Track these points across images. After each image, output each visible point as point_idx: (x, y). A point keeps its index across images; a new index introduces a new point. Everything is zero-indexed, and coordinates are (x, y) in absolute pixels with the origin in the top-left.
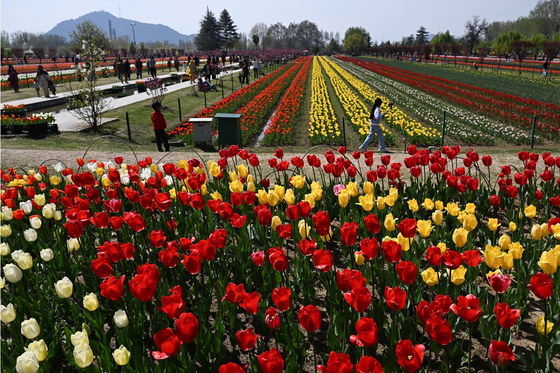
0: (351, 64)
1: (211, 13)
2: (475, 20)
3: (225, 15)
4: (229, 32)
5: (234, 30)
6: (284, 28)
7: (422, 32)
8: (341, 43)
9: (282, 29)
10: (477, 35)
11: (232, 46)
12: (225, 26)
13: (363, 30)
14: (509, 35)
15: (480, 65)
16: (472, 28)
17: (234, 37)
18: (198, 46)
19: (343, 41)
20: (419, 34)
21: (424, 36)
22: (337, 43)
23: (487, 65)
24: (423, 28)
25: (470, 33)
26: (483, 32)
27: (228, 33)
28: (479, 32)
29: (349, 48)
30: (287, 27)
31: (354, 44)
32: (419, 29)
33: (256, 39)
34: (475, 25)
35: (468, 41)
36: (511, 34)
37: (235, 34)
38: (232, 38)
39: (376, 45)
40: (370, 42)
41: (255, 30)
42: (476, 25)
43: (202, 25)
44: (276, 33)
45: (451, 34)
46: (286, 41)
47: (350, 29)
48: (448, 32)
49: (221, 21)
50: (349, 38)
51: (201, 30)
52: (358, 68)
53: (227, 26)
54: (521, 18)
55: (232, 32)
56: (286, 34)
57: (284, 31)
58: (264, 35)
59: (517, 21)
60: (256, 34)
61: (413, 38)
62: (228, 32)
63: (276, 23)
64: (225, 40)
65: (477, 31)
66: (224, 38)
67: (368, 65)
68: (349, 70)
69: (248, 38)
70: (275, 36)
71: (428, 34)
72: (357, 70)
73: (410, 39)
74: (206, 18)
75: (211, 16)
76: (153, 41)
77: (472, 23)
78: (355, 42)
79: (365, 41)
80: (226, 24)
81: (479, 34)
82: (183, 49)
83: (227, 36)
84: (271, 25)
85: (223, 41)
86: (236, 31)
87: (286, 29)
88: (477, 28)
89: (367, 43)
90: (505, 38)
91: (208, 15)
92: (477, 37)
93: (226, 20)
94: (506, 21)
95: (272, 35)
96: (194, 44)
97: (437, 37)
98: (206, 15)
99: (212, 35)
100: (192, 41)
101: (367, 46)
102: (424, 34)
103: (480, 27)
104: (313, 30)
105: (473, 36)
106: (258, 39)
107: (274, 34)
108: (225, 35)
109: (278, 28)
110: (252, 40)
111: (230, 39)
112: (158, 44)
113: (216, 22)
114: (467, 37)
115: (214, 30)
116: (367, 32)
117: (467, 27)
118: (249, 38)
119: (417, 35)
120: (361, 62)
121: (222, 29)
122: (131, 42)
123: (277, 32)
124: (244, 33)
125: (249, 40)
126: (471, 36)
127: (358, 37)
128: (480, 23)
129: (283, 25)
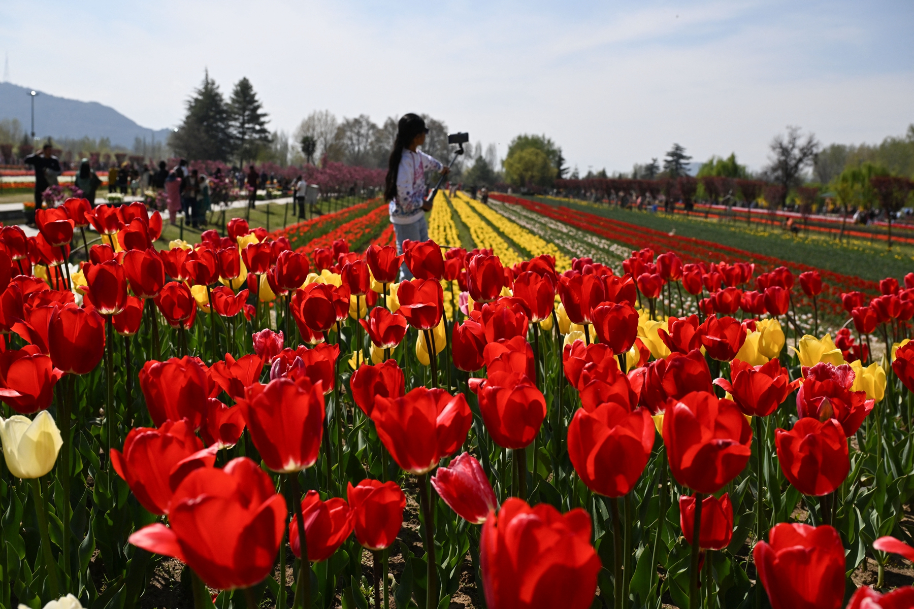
0: (518, 208)
1: (213, 83)
2: (791, 135)
3: (244, 90)
4: (250, 125)
5: (262, 124)
6: (373, 126)
7: (677, 155)
8: (498, 168)
9: (369, 130)
10: (796, 166)
11: (254, 157)
12: (241, 112)
13: (549, 141)
14: (864, 171)
15: (803, 227)
16: (785, 151)
17: (260, 138)
18: (176, 152)
19: (503, 163)
20: (670, 158)
21: (680, 164)
22: (490, 168)
23: (817, 229)
24: (678, 148)
25: (780, 162)
26: (809, 161)
27: (248, 128)
28: (800, 160)
29: (515, 177)
30: (381, 126)
31: (526, 170)
32: (670, 149)
33: (308, 145)
34: (791, 146)
35: (777, 178)
36: (870, 169)
37: (264, 131)
38: (255, 139)
39: (575, 175)
40: (562, 167)
41: (308, 125)
42: (794, 147)
43: (191, 108)
44: (355, 138)
45: (740, 161)
46: (375, 155)
47: (520, 138)
48: (733, 158)
49: (234, 101)
50: (516, 156)
51: (188, 118)
52: (534, 216)
53: (247, 113)
54: (889, 140)
55: (258, 127)
56: (378, 140)
57: (374, 134)
58: (329, 137)
59: (883, 146)
60: (309, 134)
61: (657, 168)
62: (247, 126)
63: (357, 116)
64: (239, 142)
65: (795, 159)
66: (238, 138)
67: (556, 212)
68: (513, 218)
69: (291, 142)
70: (352, 144)
71: (691, 161)
72: (532, 219)
73: (651, 168)
74: (201, 93)
75: (212, 90)
76: (75, 136)
77: (786, 142)
78: (529, 166)
79: (552, 165)
80: (244, 109)
81: (801, 166)
82: (141, 154)
83: (244, 133)
84: (345, 118)
85: (235, 144)
86: (266, 126)
87: (379, 131)
88: (796, 153)
89: (556, 170)
90: (856, 177)
91: (206, 88)
92: (796, 172)
93: (245, 101)
94: (857, 144)
95: (347, 141)
96: (167, 148)
97: (709, 165)
98: (201, 87)
99: (211, 130)
100: (164, 141)
101: (555, 175)
102: (682, 161)
103: (802, 150)
104: (439, 136)
105: (787, 169)
106: (314, 145)
107: (351, 139)
108: (240, 133)
109: (361, 127)
110: (299, 147)
111: (252, 142)
112: (85, 144)
113: (222, 104)
114: (774, 169)
115: (216, 120)
116: (556, 147)
117: (774, 148)
118: (294, 144)
119: (666, 161)
120: (540, 205)
121: (235, 119)
122: (23, 134)
123: (358, 134)
124: (283, 133)
125: (293, 148)
126: (783, 169)
127: (537, 154)
128: (801, 142)
129: (373, 120)
